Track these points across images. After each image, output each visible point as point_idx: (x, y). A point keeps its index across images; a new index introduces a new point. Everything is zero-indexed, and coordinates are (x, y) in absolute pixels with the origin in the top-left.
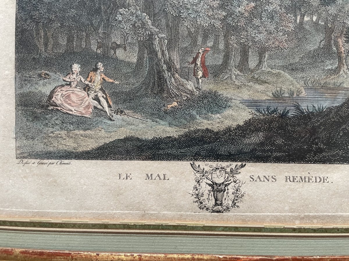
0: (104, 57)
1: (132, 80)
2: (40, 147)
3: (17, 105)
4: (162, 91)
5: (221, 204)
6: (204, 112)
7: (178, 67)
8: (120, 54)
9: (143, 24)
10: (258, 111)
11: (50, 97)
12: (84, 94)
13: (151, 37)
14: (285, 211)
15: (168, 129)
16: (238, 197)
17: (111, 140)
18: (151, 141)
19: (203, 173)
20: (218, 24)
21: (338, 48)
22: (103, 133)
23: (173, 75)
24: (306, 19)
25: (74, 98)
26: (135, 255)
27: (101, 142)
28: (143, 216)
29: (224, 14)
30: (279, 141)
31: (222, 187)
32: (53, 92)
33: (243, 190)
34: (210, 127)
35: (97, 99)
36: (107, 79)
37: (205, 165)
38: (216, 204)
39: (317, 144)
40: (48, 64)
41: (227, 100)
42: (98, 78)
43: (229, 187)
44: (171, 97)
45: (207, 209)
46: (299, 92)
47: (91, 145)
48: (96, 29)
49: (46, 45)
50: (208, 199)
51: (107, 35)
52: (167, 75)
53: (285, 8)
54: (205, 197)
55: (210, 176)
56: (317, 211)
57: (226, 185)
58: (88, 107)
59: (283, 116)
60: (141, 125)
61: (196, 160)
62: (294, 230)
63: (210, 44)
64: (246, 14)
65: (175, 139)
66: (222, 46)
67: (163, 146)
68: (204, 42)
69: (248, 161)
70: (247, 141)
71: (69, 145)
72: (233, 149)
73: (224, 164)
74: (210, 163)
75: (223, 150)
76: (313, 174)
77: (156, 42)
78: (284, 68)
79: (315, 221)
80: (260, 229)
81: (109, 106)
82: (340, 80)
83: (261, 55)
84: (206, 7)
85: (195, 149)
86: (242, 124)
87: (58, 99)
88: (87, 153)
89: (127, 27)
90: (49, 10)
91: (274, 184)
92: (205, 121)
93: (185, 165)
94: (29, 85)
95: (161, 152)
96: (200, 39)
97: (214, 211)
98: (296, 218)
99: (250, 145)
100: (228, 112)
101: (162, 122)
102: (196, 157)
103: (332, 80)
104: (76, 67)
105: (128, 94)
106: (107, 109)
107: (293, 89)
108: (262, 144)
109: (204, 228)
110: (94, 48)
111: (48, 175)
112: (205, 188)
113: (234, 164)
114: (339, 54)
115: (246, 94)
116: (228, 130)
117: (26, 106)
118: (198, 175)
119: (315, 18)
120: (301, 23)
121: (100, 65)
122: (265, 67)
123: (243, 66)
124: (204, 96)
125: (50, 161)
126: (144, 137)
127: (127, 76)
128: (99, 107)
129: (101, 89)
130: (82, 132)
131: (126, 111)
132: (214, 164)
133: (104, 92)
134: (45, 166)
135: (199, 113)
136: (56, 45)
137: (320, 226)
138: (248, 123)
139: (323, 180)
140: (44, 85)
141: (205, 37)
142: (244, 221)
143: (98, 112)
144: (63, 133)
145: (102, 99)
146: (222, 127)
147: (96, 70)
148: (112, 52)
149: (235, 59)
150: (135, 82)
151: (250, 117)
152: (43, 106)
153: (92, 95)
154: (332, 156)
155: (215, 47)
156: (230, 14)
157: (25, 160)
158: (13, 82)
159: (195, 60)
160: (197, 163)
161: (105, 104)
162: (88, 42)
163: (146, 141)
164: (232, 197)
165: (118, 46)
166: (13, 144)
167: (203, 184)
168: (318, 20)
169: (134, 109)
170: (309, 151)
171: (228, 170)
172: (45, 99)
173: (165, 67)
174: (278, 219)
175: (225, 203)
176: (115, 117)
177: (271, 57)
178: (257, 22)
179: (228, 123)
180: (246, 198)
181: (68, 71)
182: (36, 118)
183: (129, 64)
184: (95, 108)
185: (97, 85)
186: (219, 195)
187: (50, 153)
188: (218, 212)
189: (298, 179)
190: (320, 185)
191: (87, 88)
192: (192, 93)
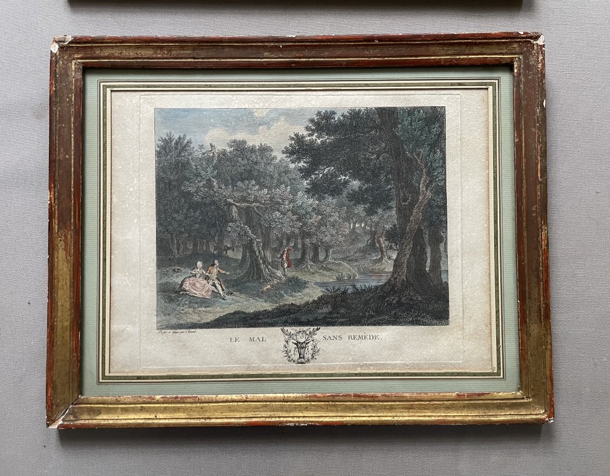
0: (219, 256)
1: (238, 271)
2: (174, 321)
3: (158, 292)
4: (259, 278)
5: (304, 358)
6: (290, 291)
7: (270, 261)
8: (230, 253)
9: (246, 233)
10: (327, 290)
11: (181, 285)
12: (205, 282)
13: (251, 241)
14: (350, 361)
15: (265, 304)
16: (315, 352)
17: (224, 314)
18: (252, 314)
19: (290, 335)
20: (297, 231)
21: (380, 245)
22: (218, 309)
23: (267, 267)
24: (357, 225)
25: (198, 285)
26: (243, 395)
27: (217, 316)
28: (248, 368)
29: (301, 224)
30: (343, 311)
31: (304, 345)
32: (183, 281)
33: (318, 346)
34: (294, 302)
35: (214, 285)
36: (221, 271)
37: (291, 330)
38: (300, 358)
39: (369, 312)
40: (180, 262)
41: (305, 283)
42: (215, 271)
43: (309, 344)
44: (266, 281)
45: (294, 361)
46: (355, 276)
47: (210, 318)
48: (213, 237)
49: (178, 249)
50: (294, 354)
51: (221, 241)
52: (263, 266)
53: (342, 218)
54: (292, 352)
55: (295, 337)
56: (372, 360)
57: (307, 344)
58: (208, 291)
59: (345, 292)
60: (245, 303)
61: (285, 326)
62: (356, 375)
63: (292, 245)
64: (316, 224)
65: (270, 312)
66: (300, 246)
67: (261, 317)
68: (288, 244)
69: (322, 325)
70: (320, 311)
71: (195, 318)
72: (311, 318)
73: (305, 328)
74: (295, 328)
75: (303, 319)
76: (368, 334)
77: (255, 245)
78: (344, 259)
79: (371, 368)
80: (332, 375)
81: (223, 290)
82: (383, 267)
83: (327, 251)
84: (288, 220)
85: (284, 318)
86: (316, 299)
87: (187, 286)
88: (208, 323)
89: (234, 235)
90: (180, 225)
91: (340, 341)
92: (291, 298)
93: (277, 330)
94: (166, 277)
95: (260, 321)
96: (285, 242)
97: (299, 363)
98: (358, 366)
99: (322, 314)
100: (306, 291)
101: (260, 300)
102: (286, 323)
103: (377, 267)
104: (199, 264)
105: (236, 281)
106: (221, 292)
107: (350, 274)
108: (330, 313)
109: (292, 375)
110: (212, 250)
111: (180, 341)
112: (292, 346)
113: (312, 328)
114: (381, 248)
115: (318, 278)
116: (307, 303)
117: (164, 292)
118: (287, 337)
119: (363, 225)
120: (354, 228)
121: (216, 262)
122: (330, 260)
123: (315, 259)
124: (290, 280)
125: (181, 330)
126: (247, 311)
127: (235, 269)
128: (216, 291)
129: (217, 278)
130: (204, 309)
131: (235, 293)
132: (298, 329)
133: (219, 280)
134: (178, 334)
135: (286, 292)
136: (186, 249)
137: (374, 371)
138: (320, 299)
139: (375, 337)
140: (177, 277)
141: (288, 240)
142: (320, 369)
143: (215, 294)
144: (191, 310)
145: (217, 285)
146: (303, 302)
147: (213, 265)
148: (225, 252)
149: (310, 255)
150: (240, 273)
151: (322, 294)
152: (176, 292)
153: (211, 282)
154: (380, 320)
155: (295, 247)
156: (305, 224)
157: (163, 331)
158: (155, 276)
159: (282, 255)
160: (286, 328)
161: (220, 289)
162: (208, 246)
163: (249, 314)
164: (311, 352)
165: (229, 248)
166: (155, 319)
167: (290, 343)
168: (365, 226)
169: (240, 291)
170: (364, 317)
171: (308, 332)
172: (178, 287)
173: (261, 261)
174: (344, 367)
175: (306, 356)
176: (227, 297)
177: (334, 253)
178: (323, 229)
179: (306, 299)
180: (321, 352)
181: (194, 266)
182: (171, 300)
183: (236, 260)
184: (213, 291)
185: (214, 275)
186: (302, 351)
187: (182, 324)
188: (301, 363)
189: (357, 337)
190: (373, 341)
191: (207, 278)
192: (280, 278)
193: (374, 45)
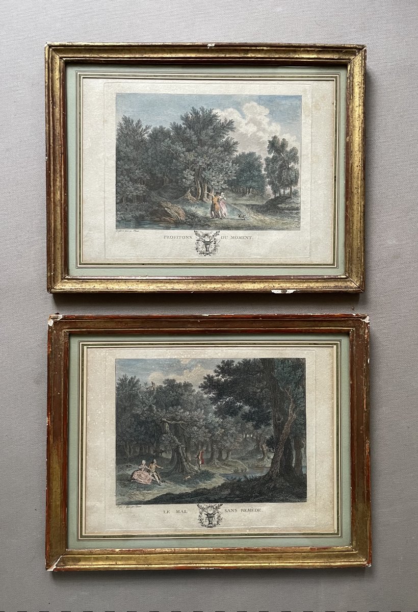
0: (156, 457)
1: (169, 467)
2: (127, 500)
3: (117, 480)
4: (183, 471)
5: (212, 524)
6: (203, 480)
7: (190, 460)
8: (164, 455)
9: (174, 441)
10: (227, 479)
11: (132, 476)
12: (147, 474)
13: (178, 447)
14: (242, 526)
15: (186, 489)
16: (219, 519)
17: (160, 495)
18: (178, 495)
19: (203, 509)
20: (208, 439)
21: (263, 449)
22: (156, 492)
23: (188, 463)
24: (248, 436)
25: (143, 476)
26: (172, 549)
27: (155, 496)
28: (175, 530)
29: (211, 435)
30: (237, 493)
31: (212, 515)
32: (133, 473)
33: (222, 516)
34: (206, 487)
35: (153, 476)
36: (158, 466)
37: (204, 505)
38: (209, 524)
39: (255, 493)
40: (131, 461)
41: (213, 474)
42: (154, 466)
43: (215, 515)
44: (187, 474)
45: (205, 526)
46: (246, 469)
47: (150, 497)
48: (153, 444)
49: (130, 452)
50: (206, 521)
51: (158, 447)
52: (185, 463)
53: (238, 431)
54: (204, 520)
55: (206, 511)
56: (257, 525)
57: (214, 514)
58: (149, 480)
59: (239, 481)
60: (174, 487)
61: (200, 503)
62: (246, 535)
63: (204, 449)
64: (221, 435)
65: (190, 493)
66: (210, 450)
67: (184, 497)
69: (224, 502)
70: (223, 493)
71: (141, 498)
72: (216, 497)
73: (213, 504)
74: (206, 504)
75: (212, 498)
76: (254, 508)
77: (180, 449)
78: (239, 459)
79: (256, 530)
80: (230, 535)
81: (159, 479)
82: (264, 464)
83: (228, 453)
84: (202, 432)
85: (199, 497)
86: (220, 485)
87: (135, 477)
88: (149, 501)
89: (167, 443)
90: (131, 436)
91: (236, 513)
92: (203, 484)
93: (195, 505)
94: (122, 471)
95: (183, 500)
96: (200, 447)
97: (208, 527)
98: (247, 529)
99: (225, 495)
100: (214, 480)
101: (184, 486)
102: (200, 501)
103: (261, 464)
104: (144, 462)
105: (167, 473)
106: (158, 481)
107: (243, 468)
108: (230, 494)
109: (204, 535)
110: (152, 453)
111: (131, 512)
112: (204, 516)
113: (218, 504)
114: (263, 451)
115: (222, 471)
116: (214, 488)
117: (120, 480)
118: (201, 510)
119: (251, 436)
120: (246, 438)
121: (155, 460)
122: (230, 459)
123: (220, 459)
124: (203, 473)
125: (132, 506)
126: (175, 493)
127: (167, 465)
128: (154, 479)
129: (155, 471)
130: (146, 492)
131: (167, 481)
132: (208, 505)
133: (156, 473)
134: (129, 508)
135: (201, 481)
136: (135, 452)
137: (258, 532)
138: (223, 485)
139: (259, 510)
140: (129, 470)
141: (202, 446)
142: (223, 531)
143: (154, 482)
144: (138, 492)
145: (156, 476)
146: (211, 487)
147: (153, 462)
148: (160, 454)
149: (216, 455)
150: (171, 468)
151: (224, 482)
152: (128, 480)
153: (151, 474)
154: (263, 499)
155: (207, 450)
156: (213, 435)
157: (120, 506)
158: (115, 470)
159: (198, 456)
160: (200, 504)
161: (157, 479)
162: (149, 450)
163: (176, 495)
164: (217, 520)
165: (163, 451)
166: (114, 498)
167: (203, 514)
168: (253, 436)
169: (170, 480)
170: (252, 497)
171: (215, 507)
172: (130, 477)
173: (184, 460)
174: (238, 530)
175: (213, 523)
176: (162, 484)
177: (232, 454)
178: (225, 438)
179: (214, 485)
180: (223, 520)
181: (141, 464)
182: (125, 486)
183: (167, 459)
184: (153, 480)
185: (153, 470)
186: (211, 519)
187: (132, 502)
188: (211, 527)
189: (247, 510)
190: (257, 513)
191: (149, 471)
192: (197, 472)
193: (259, 321)
